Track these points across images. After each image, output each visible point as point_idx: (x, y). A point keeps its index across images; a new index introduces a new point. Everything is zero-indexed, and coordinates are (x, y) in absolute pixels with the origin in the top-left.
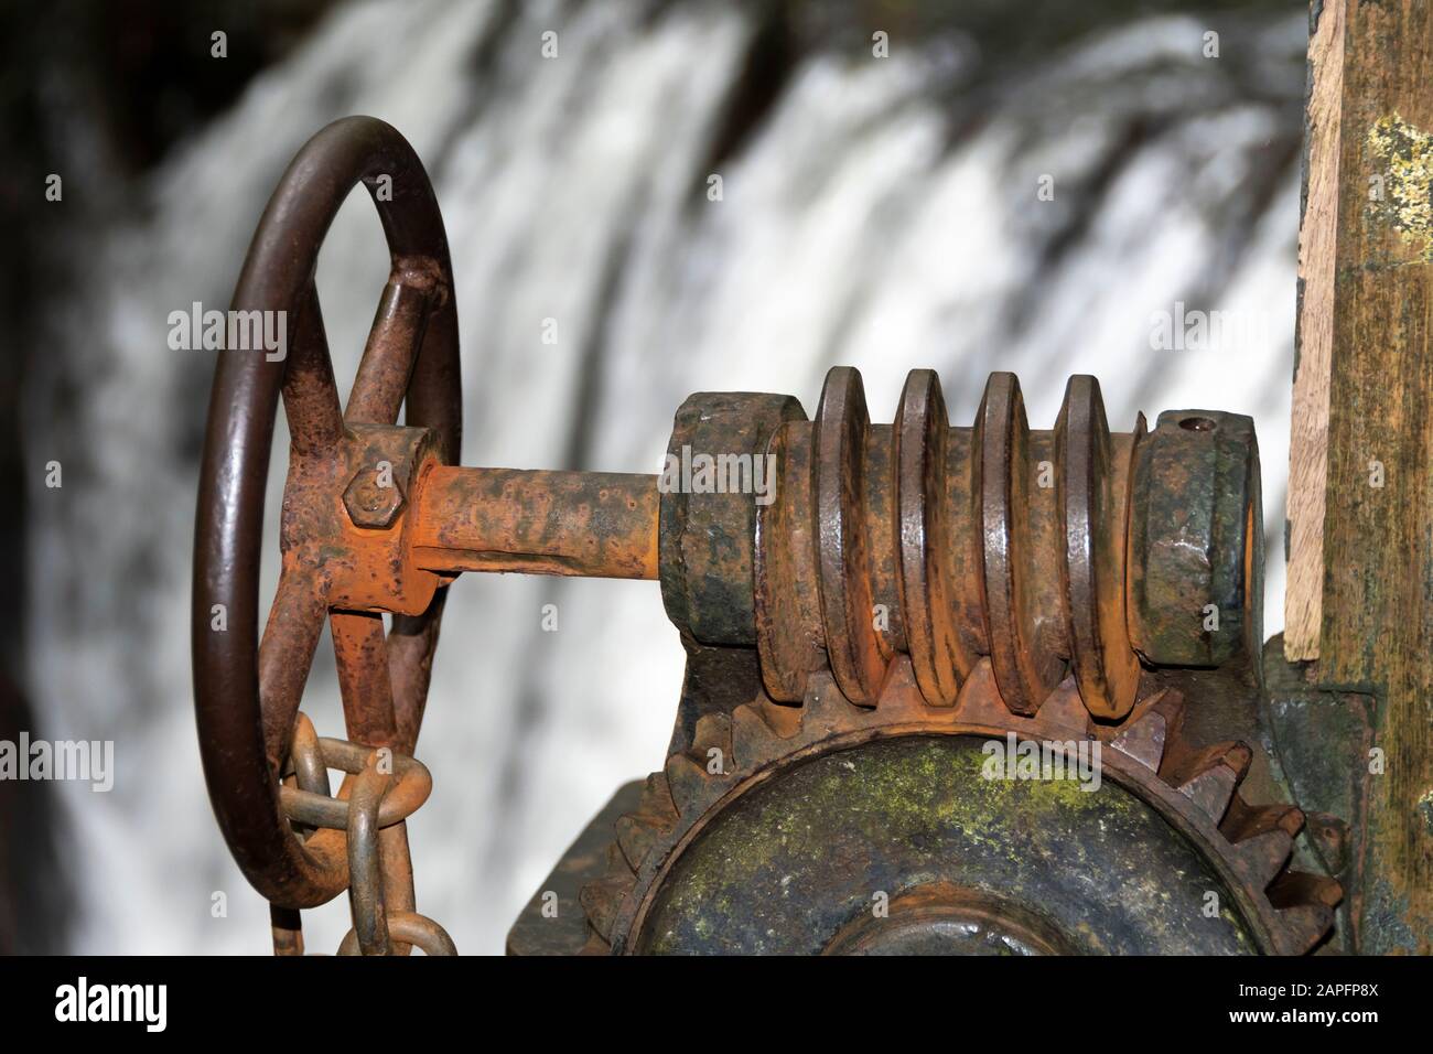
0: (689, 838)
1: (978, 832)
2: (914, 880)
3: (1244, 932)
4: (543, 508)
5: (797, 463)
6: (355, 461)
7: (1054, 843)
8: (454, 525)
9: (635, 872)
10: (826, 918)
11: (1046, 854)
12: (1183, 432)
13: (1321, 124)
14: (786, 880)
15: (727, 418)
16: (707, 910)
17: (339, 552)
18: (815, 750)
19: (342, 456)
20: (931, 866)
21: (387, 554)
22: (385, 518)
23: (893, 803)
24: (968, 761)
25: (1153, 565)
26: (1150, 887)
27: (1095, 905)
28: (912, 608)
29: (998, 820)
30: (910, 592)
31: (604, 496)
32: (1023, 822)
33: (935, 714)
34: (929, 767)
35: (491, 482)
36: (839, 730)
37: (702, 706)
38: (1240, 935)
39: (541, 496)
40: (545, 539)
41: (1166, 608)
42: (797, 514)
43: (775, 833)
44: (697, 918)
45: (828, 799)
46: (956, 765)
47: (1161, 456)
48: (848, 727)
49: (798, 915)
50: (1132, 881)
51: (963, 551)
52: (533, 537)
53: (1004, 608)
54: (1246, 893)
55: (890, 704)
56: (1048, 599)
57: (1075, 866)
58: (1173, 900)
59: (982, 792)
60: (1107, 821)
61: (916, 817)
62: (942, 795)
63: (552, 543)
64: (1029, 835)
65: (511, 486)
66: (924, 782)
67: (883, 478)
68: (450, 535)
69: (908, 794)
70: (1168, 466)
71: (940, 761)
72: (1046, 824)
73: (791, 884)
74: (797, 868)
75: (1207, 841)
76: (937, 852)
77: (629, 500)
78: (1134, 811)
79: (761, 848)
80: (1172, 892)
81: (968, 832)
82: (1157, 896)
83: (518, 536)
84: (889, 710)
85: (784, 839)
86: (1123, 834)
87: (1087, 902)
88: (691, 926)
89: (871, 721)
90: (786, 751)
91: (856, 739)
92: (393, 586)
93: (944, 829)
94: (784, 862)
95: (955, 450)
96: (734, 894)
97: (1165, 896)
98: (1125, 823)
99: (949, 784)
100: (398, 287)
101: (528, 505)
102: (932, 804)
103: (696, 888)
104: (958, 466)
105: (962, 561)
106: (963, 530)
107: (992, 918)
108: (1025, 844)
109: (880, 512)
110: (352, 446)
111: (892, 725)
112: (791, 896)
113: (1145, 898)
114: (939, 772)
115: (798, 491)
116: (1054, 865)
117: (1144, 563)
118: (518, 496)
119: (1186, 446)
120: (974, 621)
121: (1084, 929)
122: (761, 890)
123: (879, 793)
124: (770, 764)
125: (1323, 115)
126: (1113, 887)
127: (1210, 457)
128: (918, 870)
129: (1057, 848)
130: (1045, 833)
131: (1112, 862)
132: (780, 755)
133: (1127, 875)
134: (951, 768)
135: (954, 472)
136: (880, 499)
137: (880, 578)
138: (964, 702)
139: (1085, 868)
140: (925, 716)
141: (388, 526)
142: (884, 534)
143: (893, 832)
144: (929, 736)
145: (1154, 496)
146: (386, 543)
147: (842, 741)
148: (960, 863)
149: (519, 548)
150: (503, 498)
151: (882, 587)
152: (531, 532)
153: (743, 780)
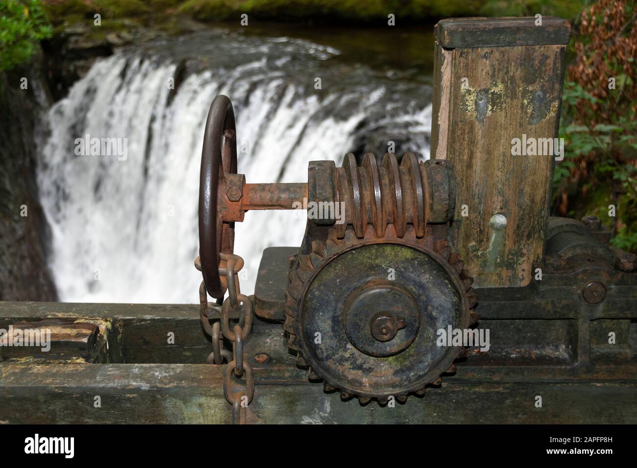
0: (316, 273)
1: (386, 266)
2: (370, 278)
3: (451, 285)
4: (276, 193)
5: (343, 179)
6: (227, 184)
7: (404, 267)
8: (253, 199)
9: (303, 282)
10: (348, 289)
11: (402, 270)
12: (437, 166)
13: (444, 87)
14: (338, 281)
15: (323, 168)
16: (318, 289)
17: (225, 208)
18: (348, 249)
19: (224, 183)
20: (374, 275)
21: (238, 208)
22: (238, 199)
23: (365, 260)
24: (383, 249)
25: (435, 200)
26: (427, 276)
27: (415, 281)
28: (378, 214)
29: (391, 263)
30: (378, 211)
31: (292, 189)
32: (397, 263)
33: (378, 239)
34: (374, 251)
35: (262, 187)
36: (354, 244)
37: (310, 238)
38: (450, 286)
39: (275, 190)
40: (277, 201)
41: (438, 210)
42: (345, 191)
43: (335, 269)
44: (316, 291)
45: (349, 260)
46: (380, 250)
47: (434, 172)
48: (357, 244)
49: (341, 289)
50: (423, 275)
51: (388, 199)
52: (274, 201)
53: (401, 213)
54: (454, 276)
55: (367, 237)
56: (409, 209)
57: (410, 272)
58: (433, 278)
59: (387, 256)
60: (417, 261)
61: (370, 263)
62: (377, 257)
63: (279, 202)
64: (398, 265)
65: (267, 188)
66: (372, 254)
67: (366, 182)
68: (252, 202)
69: (369, 258)
70: (436, 175)
71: (376, 249)
72: (403, 262)
73: (339, 282)
74: (341, 277)
75: (445, 265)
76: (375, 271)
77: (298, 190)
78: (424, 258)
79: (331, 274)
80: (433, 277)
81: (383, 266)
82: (429, 278)
83: (270, 201)
84: (367, 239)
85: (337, 271)
86: (421, 264)
87: (412, 281)
88: (315, 293)
89: (362, 242)
90: (341, 250)
91: (358, 246)
92: (239, 215)
93: (377, 266)
94: (337, 277)
95: (382, 173)
96: (325, 285)
97: (431, 278)
98: (422, 261)
99: (379, 255)
100: (224, 138)
101: (272, 193)
102: (374, 260)
103: (316, 284)
104: (384, 177)
105: (387, 201)
106: (388, 194)
107: (393, 287)
108: (397, 268)
109: (366, 190)
110: (226, 180)
111: (368, 242)
112: (340, 285)
113: (426, 278)
114: (376, 252)
115: (345, 186)
116: (404, 272)
117: (433, 199)
118: (269, 191)
119: (439, 169)
120: (390, 216)
121: (411, 287)
122: (332, 283)
123: (361, 258)
124: (337, 254)
125: (444, 85)
126: (419, 276)
127: (446, 172)
128: (371, 276)
129: (405, 268)
130: (402, 265)
131: (418, 270)
132: (339, 251)
133: (422, 273)
134: (379, 251)
135: (384, 179)
136: (366, 187)
137: (367, 206)
138: (386, 235)
139: (412, 272)
140: (376, 240)
141: (238, 201)
142: (368, 196)
143: (365, 267)
144: (374, 244)
145: (434, 182)
146: (238, 205)
147: (355, 247)
148: (381, 274)
149: (270, 204)
150: (266, 191)
151: (367, 209)
152: (274, 199)
153: (330, 258)
